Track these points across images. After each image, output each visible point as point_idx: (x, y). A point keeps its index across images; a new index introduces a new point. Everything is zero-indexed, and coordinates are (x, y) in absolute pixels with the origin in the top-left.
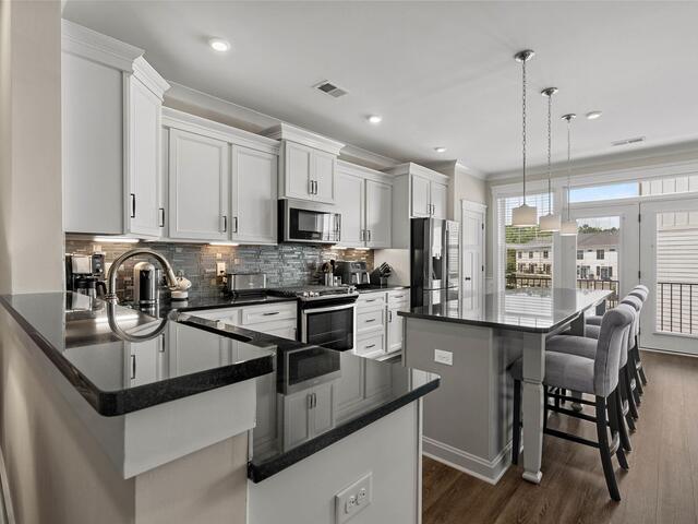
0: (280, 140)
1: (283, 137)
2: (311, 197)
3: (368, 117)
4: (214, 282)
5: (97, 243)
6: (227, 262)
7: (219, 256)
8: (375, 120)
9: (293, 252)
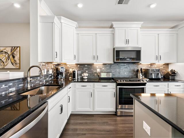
0: (113, 28)
1: (114, 27)
2: (126, 46)
3: (149, 6)
4: (96, 75)
5: (68, 65)
6: (100, 69)
7: (98, 67)
8: (153, 6)
9: (125, 66)
